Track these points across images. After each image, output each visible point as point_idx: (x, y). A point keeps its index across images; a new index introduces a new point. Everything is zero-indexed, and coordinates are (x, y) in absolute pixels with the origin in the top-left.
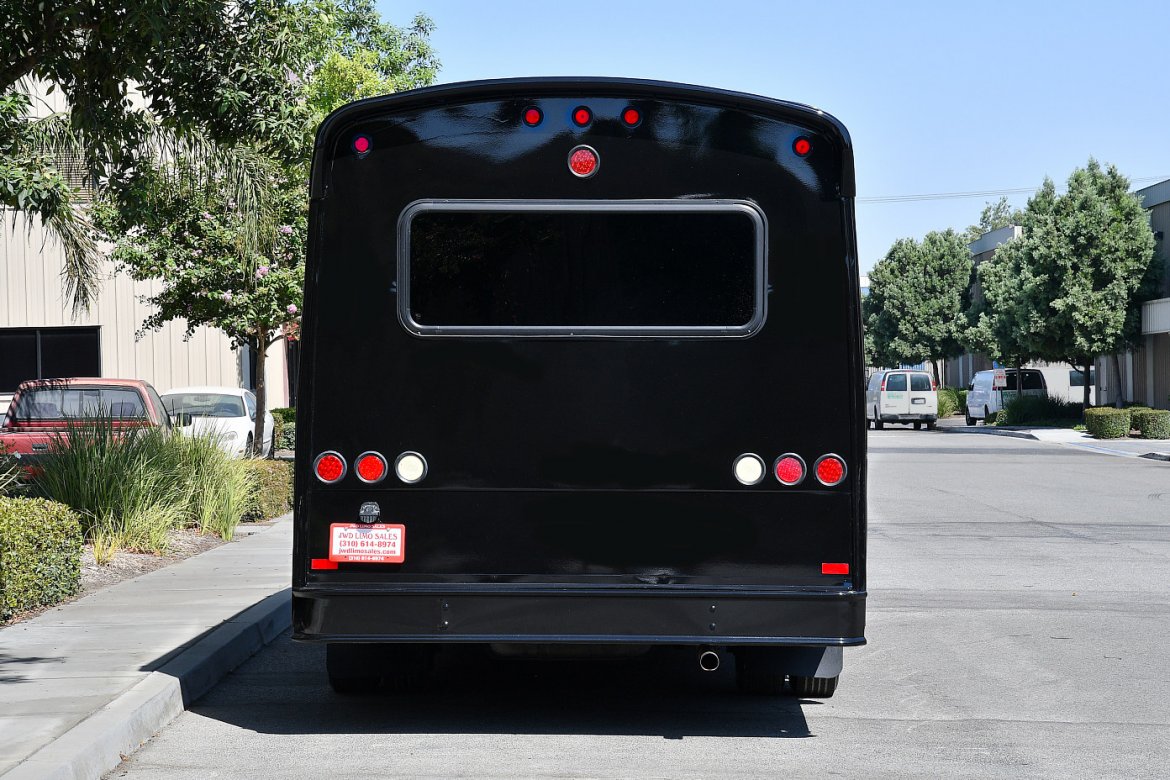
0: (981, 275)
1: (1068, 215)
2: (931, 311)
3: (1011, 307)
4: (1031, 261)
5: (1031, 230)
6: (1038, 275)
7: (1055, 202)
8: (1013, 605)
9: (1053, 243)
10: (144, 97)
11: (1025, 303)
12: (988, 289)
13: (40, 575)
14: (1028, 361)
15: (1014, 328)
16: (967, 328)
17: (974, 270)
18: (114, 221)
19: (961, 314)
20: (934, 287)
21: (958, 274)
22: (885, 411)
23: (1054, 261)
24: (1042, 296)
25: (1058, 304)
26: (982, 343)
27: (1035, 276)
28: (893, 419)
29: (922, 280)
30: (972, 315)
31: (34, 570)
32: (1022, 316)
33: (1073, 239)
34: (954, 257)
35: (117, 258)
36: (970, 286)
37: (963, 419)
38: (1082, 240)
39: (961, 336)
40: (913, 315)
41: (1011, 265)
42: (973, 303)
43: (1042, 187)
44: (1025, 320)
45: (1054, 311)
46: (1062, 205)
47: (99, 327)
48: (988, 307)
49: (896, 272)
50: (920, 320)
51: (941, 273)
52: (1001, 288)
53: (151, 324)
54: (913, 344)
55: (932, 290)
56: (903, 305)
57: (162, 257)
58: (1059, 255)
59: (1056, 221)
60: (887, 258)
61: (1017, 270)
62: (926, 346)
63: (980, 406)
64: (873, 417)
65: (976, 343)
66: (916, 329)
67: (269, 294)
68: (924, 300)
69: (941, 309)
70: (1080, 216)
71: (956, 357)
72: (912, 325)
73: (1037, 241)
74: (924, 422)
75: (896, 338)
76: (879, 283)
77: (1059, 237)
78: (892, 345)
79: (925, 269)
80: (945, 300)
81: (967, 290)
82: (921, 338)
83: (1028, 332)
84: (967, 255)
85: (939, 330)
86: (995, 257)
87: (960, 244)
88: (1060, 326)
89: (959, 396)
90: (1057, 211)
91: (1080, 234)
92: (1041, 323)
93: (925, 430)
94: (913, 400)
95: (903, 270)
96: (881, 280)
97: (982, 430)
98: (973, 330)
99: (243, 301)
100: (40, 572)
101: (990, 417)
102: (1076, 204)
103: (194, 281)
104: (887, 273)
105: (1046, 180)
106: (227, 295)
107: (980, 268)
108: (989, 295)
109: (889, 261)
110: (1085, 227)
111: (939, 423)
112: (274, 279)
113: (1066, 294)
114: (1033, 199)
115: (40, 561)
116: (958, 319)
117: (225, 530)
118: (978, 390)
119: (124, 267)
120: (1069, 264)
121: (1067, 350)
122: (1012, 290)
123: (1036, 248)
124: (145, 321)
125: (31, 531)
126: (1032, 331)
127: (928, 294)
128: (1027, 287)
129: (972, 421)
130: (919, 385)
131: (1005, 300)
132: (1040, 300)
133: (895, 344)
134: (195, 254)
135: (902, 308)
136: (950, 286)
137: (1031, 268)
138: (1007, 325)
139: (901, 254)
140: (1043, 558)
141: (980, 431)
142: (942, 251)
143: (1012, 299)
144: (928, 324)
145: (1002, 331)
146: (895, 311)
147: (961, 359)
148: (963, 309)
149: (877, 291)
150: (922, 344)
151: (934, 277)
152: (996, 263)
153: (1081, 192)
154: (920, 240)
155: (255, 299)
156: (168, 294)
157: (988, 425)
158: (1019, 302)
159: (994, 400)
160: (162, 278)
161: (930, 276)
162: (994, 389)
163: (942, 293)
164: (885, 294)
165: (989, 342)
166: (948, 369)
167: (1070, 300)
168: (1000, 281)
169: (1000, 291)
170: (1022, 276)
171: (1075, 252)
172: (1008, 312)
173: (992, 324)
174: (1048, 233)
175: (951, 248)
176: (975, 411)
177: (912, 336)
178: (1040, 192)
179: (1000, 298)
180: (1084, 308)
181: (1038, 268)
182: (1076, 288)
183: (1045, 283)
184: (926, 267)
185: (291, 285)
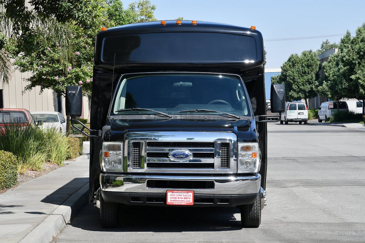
0: (324, 67)
1: (356, 44)
2: (304, 81)
3: (335, 78)
4: (343, 61)
5: (342, 50)
6: (346, 66)
7: (351, 40)
8: (351, 185)
9: (351, 54)
10: (31, 5)
11: (340, 77)
12: (326, 72)
13: (5, 178)
14: (341, 98)
15: (337, 86)
16: (319, 86)
17: (320, 65)
18: (14, 51)
19: (316, 81)
20: (305, 72)
21: (314, 67)
22: (289, 117)
23: (351, 61)
24: (347, 74)
25: (353, 77)
26: (324, 92)
27: (344, 67)
28: (292, 120)
29: (301, 69)
30: (320, 82)
31: (3, 176)
32: (339, 82)
33: (358, 53)
34: (313, 60)
35: (16, 64)
36: (319, 71)
37: (317, 120)
38: (362, 53)
39: (316, 89)
40: (298, 82)
41: (335, 63)
42: (320, 77)
43: (346, 34)
44: (341, 83)
45: (351, 80)
46: (354, 40)
47: (2, 90)
48: (326, 79)
49: (291, 66)
50: (300, 84)
51: (308, 66)
52: (331, 72)
53: (27, 88)
54: (298, 93)
55: (305, 73)
56: (294, 78)
57: (32, 64)
58: (353, 59)
59: (352, 46)
60: (288, 61)
61: (337, 64)
62: (303, 93)
63: (323, 115)
64: (284, 120)
65: (322, 92)
66: (299, 87)
67: (72, 77)
68: (302, 76)
69: (308, 79)
70: (361, 44)
71: (314, 97)
72: (298, 86)
73: (345, 54)
74: (303, 121)
75: (291, 91)
76: (285, 70)
77: (353, 52)
78: (290, 93)
79: (302, 65)
80: (310, 76)
81: (318, 72)
82: (301, 91)
83: (342, 87)
84: (318, 60)
85: (307, 88)
86: (329, 60)
87: (315, 56)
88: (353, 85)
89: (315, 112)
90: (352, 43)
91: (361, 51)
92: (347, 84)
93: (303, 124)
94: (299, 114)
95: (294, 65)
96: (286, 69)
97: (325, 124)
98: (321, 87)
99: (63, 80)
100: (5, 176)
101: (327, 119)
102: (359, 40)
103: (44, 72)
104: (288, 67)
105: (347, 31)
106: (57, 78)
107: (323, 64)
108: (327, 74)
109: (288, 62)
110: (363, 48)
111: (309, 122)
112: (74, 71)
113: (356, 73)
114: (343, 38)
115: (5, 172)
116: (315, 83)
117: (60, 163)
118: (322, 109)
119: (18, 68)
120: (357, 62)
121: (356, 94)
122: (336, 72)
123: (345, 57)
124: (25, 87)
125: (2, 162)
126: (343, 87)
127: (303, 74)
128: (341, 71)
129: (320, 121)
130: (301, 108)
131: (333, 76)
132: (346, 76)
133: (292, 93)
134: (44, 62)
135: (293, 79)
136: (312, 71)
137: (343, 64)
138: (334, 85)
139: (293, 60)
140: (358, 168)
141: (324, 124)
142: (308, 58)
143: (336, 75)
144: (303, 85)
145: (332, 87)
146: (291, 81)
147: (315, 98)
148: (317, 79)
149: (284, 73)
150: (301, 93)
151: (305, 68)
152: (329, 62)
153: (361, 35)
154: (300, 55)
155: (67, 79)
156: (34, 77)
157: (327, 122)
158: (338, 76)
159: (329, 113)
160: (32, 71)
161: (304, 67)
162: (329, 109)
163: (308, 74)
164: (287, 75)
165: (327, 91)
166: (311, 102)
167: (357, 76)
168: (331, 69)
169: (331, 73)
170: (339, 67)
171: (359, 58)
172: (334, 80)
173: (328, 85)
174: (349, 51)
175: (312, 57)
176: (322, 117)
177: (297, 90)
178: (345, 36)
179: (331, 75)
180: (363, 78)
181: (345, 64)
182: (360, 71)
183: (348, 69)
184: (302, 64)
185: (80, 74)
